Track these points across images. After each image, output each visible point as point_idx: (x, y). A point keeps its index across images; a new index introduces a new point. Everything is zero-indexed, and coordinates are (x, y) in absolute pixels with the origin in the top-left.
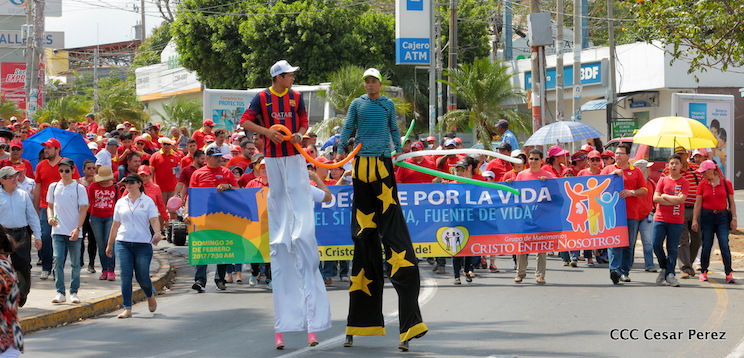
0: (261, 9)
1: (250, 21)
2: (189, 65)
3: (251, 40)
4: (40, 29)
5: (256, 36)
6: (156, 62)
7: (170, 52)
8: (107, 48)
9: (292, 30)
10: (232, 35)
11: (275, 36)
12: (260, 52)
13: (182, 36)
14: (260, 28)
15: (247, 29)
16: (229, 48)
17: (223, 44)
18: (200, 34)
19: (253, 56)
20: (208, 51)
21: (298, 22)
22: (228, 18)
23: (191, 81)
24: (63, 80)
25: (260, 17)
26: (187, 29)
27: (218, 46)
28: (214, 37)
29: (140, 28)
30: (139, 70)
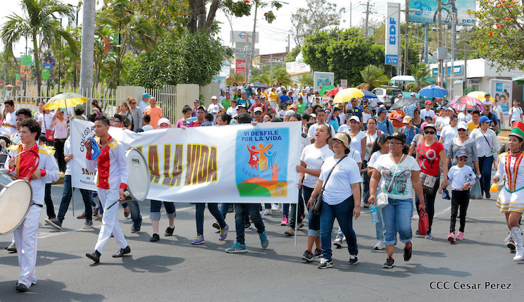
0: (335, 42)
1: (331, 47)
2: (307, 62)
3: (331, 54)
4: (253, 48)
5: (333, 52)
6: (293, 61)
7: (300, 57)
8: (274, 55)
9: (346, 50)
10: (323, 52)
11: (340, 52)
12: (334, 58)
13: (305, 52)
14: (334, 49)
15: (329, 50)
16: (322, 57)
17: (320, 55)
18: (312, 51)
19: (331, 60)
20: (314, 57)
21: (348, 47)
22: (322, 45)
23: (308, 68)
24: (258, 66)
25: (334, 45)
26: (307, 49)
27: (318, 55)
28: (317, 52)
29: (288, 48)
30: (287, 64)
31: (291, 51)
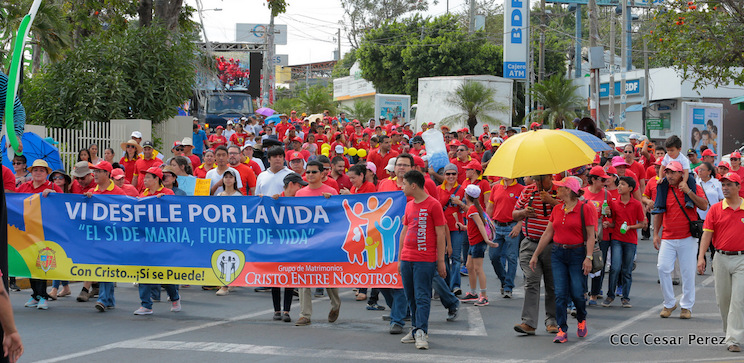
0: (415, 41)
1: (408, 49)
2: (368, 77)
3: (409, 61)
4: (272, 53)
5: (412, 59)
6: (347, 75)
7: (356, 69)
8: (316, 65)
9: (436, 55)
10: (396, 58)
11: (424, 59)
12: (415, 69)
13: (363, 58)
14: (415, 54)
15: (406, 54)
16: (394, 67)
17: (390, 64)
18: (376, 57)
19: (409, 72)
20: (380, 68)
21: (440, 50)
22: (392, 47)
23: (369, 88)
24: (287, 86)
25: (415, 46)
26: (367, 54)
27: (387, 65)
28: (384, 59)
29: (337, 53)
30: (335, 80)
31: (342, 58)
